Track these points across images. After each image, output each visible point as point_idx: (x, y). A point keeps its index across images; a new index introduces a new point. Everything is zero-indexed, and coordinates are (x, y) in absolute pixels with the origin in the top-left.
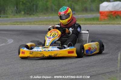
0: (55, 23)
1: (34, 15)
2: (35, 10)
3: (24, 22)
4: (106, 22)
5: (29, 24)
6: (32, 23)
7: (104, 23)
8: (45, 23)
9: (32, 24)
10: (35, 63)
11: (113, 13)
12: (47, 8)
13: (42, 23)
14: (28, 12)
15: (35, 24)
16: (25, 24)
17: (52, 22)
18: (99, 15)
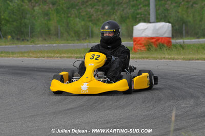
0: (62, 55)
1: (28, 41)
2: (29, 34)
3: (13, 53)
4: (143, 56)
5: (21, 57)
6: (25, 55)
7: (141, 56)
8: (46, 55)
9: (25, 57)
10: (30, 121)
11: (154, 40)
12: (49, 30)
13: (42, 55)
14: (19, 37)
15: (31, 57)
16: (15, 56)
17: (58, 53)
18: (132, 42)
